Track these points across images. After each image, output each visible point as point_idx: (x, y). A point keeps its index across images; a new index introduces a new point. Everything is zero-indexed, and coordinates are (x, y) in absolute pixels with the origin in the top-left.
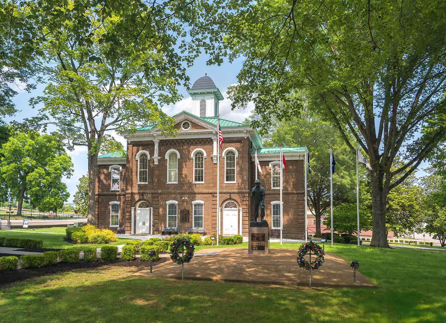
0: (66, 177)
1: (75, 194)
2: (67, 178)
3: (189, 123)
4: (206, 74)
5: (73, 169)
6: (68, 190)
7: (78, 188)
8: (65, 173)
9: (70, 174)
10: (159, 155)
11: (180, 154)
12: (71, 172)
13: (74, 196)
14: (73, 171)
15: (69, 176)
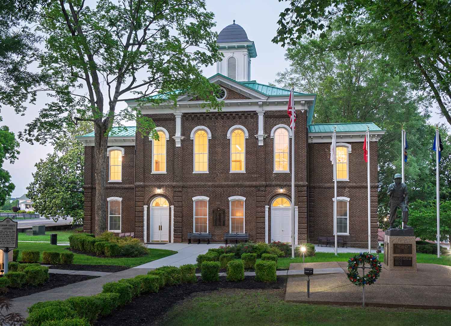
0: (9, 161)
1: (29, 186)
2: (11, 162)
3: (225, 90)
4: (234, 21)
5: (19, 150)
6: (12, 180)
7: (34, 177)
8: (7, 155)
9: (13, 157)
10: (183, 134)
11: (212, 132)
12: (16, 155)
13: (27, 188)
14: (18, 153)
15: (13, 160)
